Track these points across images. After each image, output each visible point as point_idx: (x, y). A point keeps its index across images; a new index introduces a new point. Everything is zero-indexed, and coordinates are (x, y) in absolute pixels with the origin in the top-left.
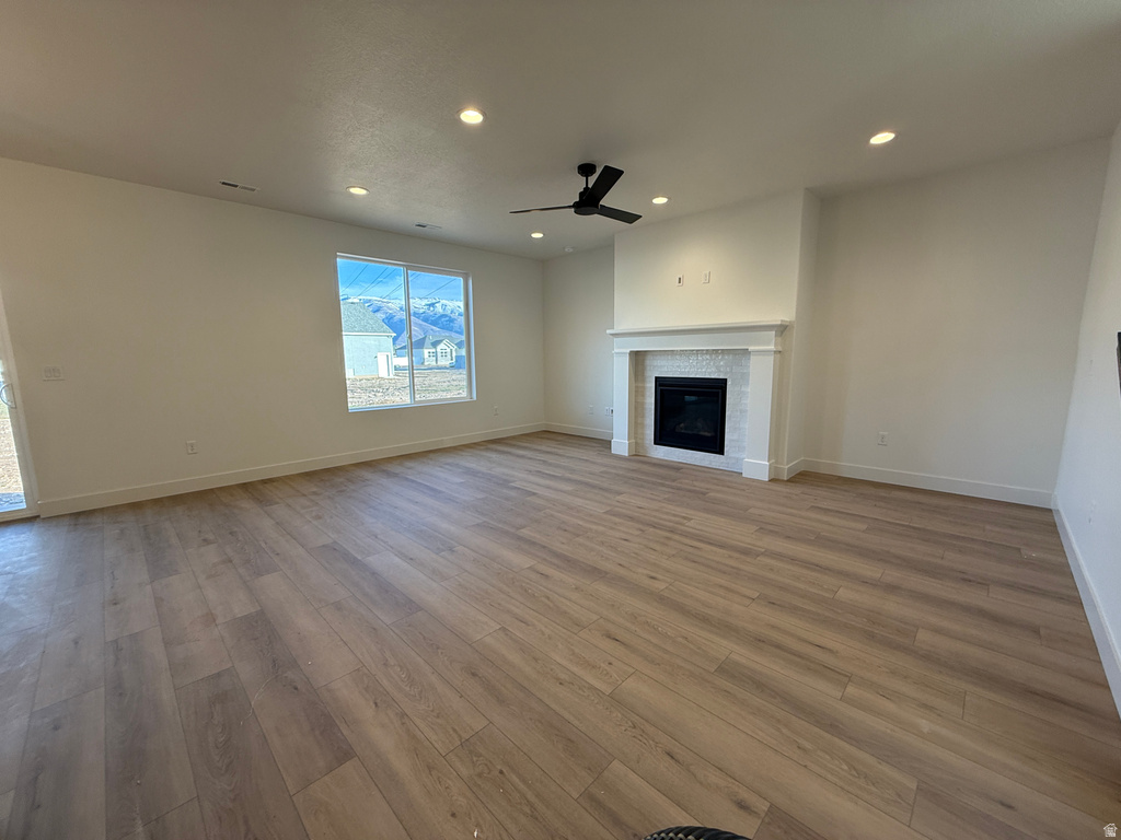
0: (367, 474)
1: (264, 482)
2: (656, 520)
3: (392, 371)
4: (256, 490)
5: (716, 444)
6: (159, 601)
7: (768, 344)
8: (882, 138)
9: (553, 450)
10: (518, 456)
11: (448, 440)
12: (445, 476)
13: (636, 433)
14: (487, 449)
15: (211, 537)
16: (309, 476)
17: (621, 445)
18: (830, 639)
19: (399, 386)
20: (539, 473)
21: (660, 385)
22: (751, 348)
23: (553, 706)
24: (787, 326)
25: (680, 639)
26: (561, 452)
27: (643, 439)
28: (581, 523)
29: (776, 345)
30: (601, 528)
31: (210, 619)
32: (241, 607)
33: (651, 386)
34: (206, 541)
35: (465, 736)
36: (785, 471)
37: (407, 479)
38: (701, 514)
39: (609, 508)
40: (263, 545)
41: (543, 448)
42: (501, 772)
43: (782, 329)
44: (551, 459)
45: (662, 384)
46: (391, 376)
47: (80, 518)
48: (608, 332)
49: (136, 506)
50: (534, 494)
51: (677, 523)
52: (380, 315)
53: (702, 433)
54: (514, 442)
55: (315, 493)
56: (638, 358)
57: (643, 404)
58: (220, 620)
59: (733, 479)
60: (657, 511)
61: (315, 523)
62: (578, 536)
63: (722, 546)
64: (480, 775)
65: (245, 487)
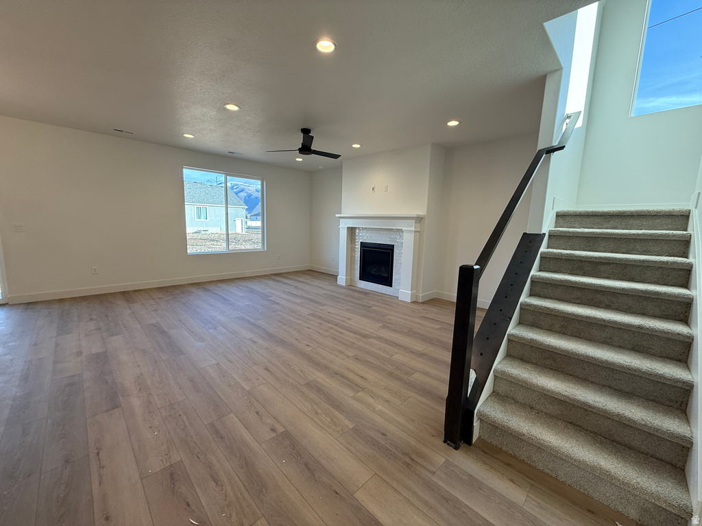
0: (194, 289)
1: (135, 291)
2: (332, 319)
3: (245, 230)
4: (128, 296)
5: (388, 281)
6: (57, 345)
7: (412, 227)
8: (453, 123)
9: (306, 281)
10: (284, 283)
11: (248, 273)
12: (236, 293)
13: (351, 273)
14: (270, 279)
15: (94, 317)
16: (161, 289)
17: (342, 280)
18: (371, 375)
19: (247, 239)
20: (290, 293)
21: (363, 247)
22: (404, 229)
23: (219, 394)
24: (422, 218)
25: (299, 372)
26: (308, 282)
27: (354, 277)
28: (292, 319)
29: (415, 228)
30: (301, 322)
31: (80, 353)
32: (96, 349)
33: (358, 246)
34: (92, 319)
35: (172, 402)
36: (421, 297)
37: (214, 293)
38: (359, 317)
39: (312, 312)
40: (120, 322)
41: (302, 280)
42: (180, 415)
43: (419, 219)
44: (300, 285)
45: (364, 245)
46: (244, 233)
47: (30, 305)
48: (337, 215)
49: (61, 301)
50: (278, 303)
51: (342, 321)
52: (243, 195)
53: (383, 275)
54: (286, 275)
55: (160, 298)
56: (352, 231)
57: (354, 257)
58: (84, 354)
59: (392, 301)
60: (337, 314)
61: (152, 313)
62: (285, 325)
63: (355, 333)
64: (170, 416)
65: (124, 293)
